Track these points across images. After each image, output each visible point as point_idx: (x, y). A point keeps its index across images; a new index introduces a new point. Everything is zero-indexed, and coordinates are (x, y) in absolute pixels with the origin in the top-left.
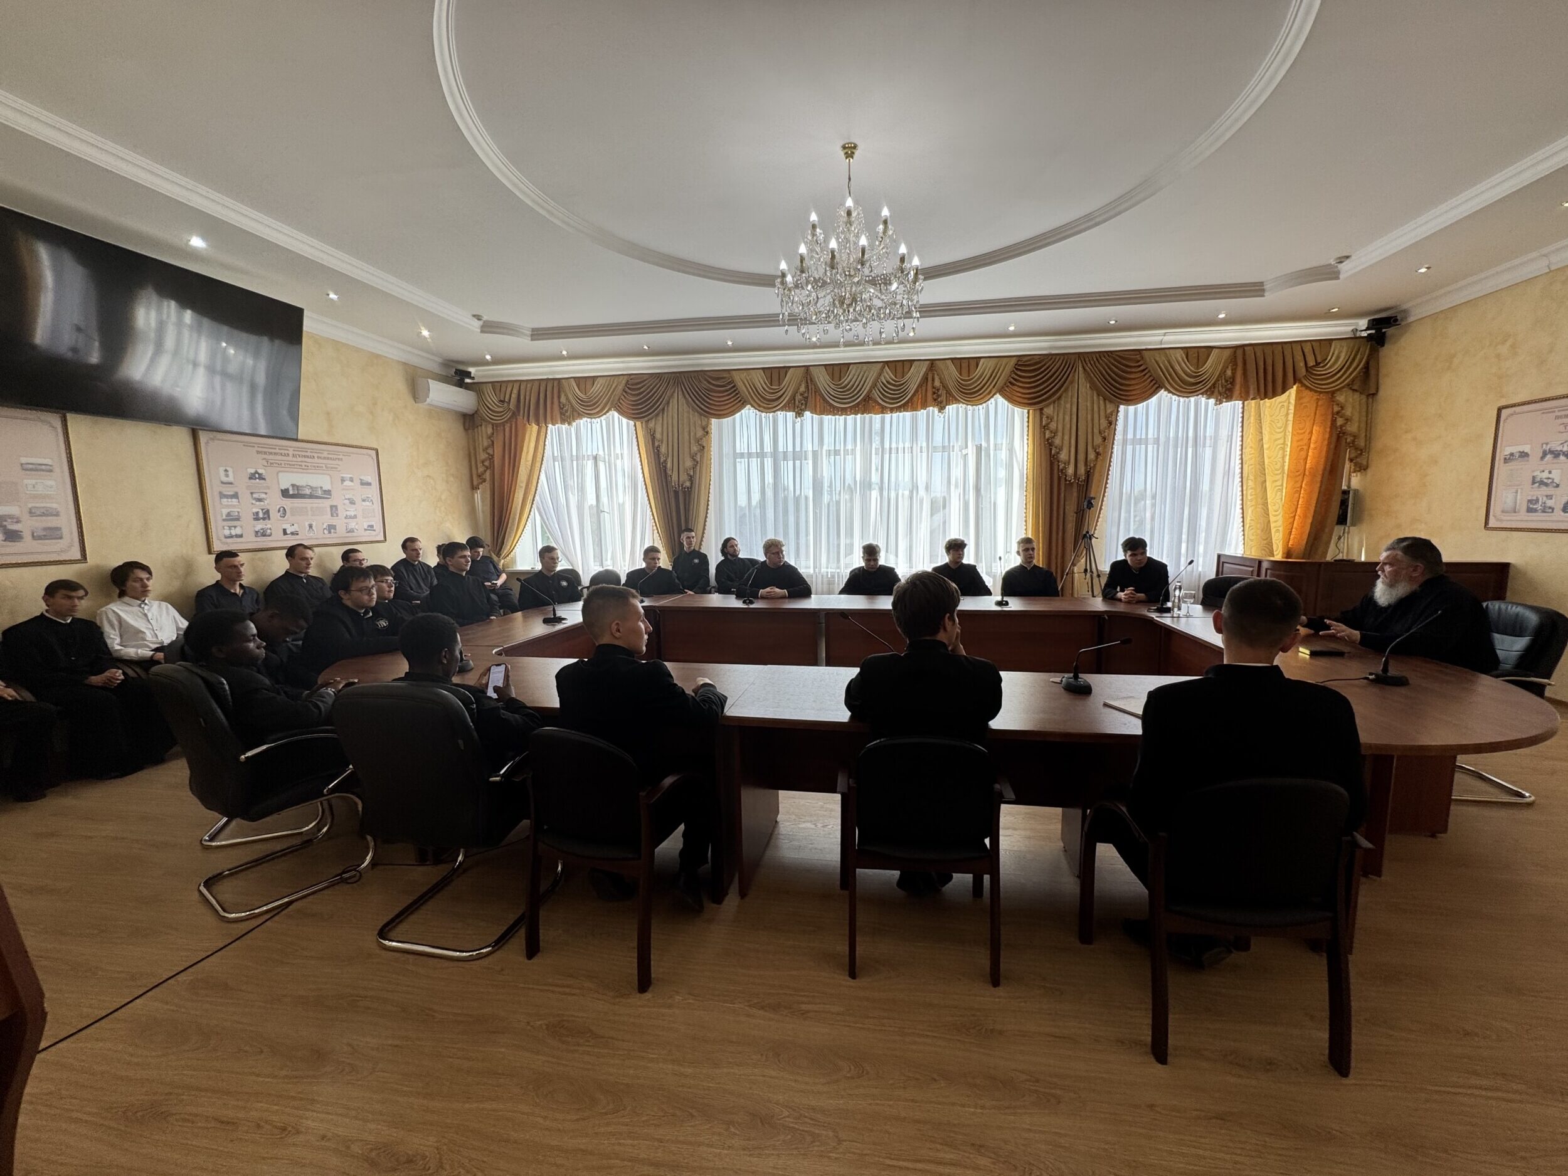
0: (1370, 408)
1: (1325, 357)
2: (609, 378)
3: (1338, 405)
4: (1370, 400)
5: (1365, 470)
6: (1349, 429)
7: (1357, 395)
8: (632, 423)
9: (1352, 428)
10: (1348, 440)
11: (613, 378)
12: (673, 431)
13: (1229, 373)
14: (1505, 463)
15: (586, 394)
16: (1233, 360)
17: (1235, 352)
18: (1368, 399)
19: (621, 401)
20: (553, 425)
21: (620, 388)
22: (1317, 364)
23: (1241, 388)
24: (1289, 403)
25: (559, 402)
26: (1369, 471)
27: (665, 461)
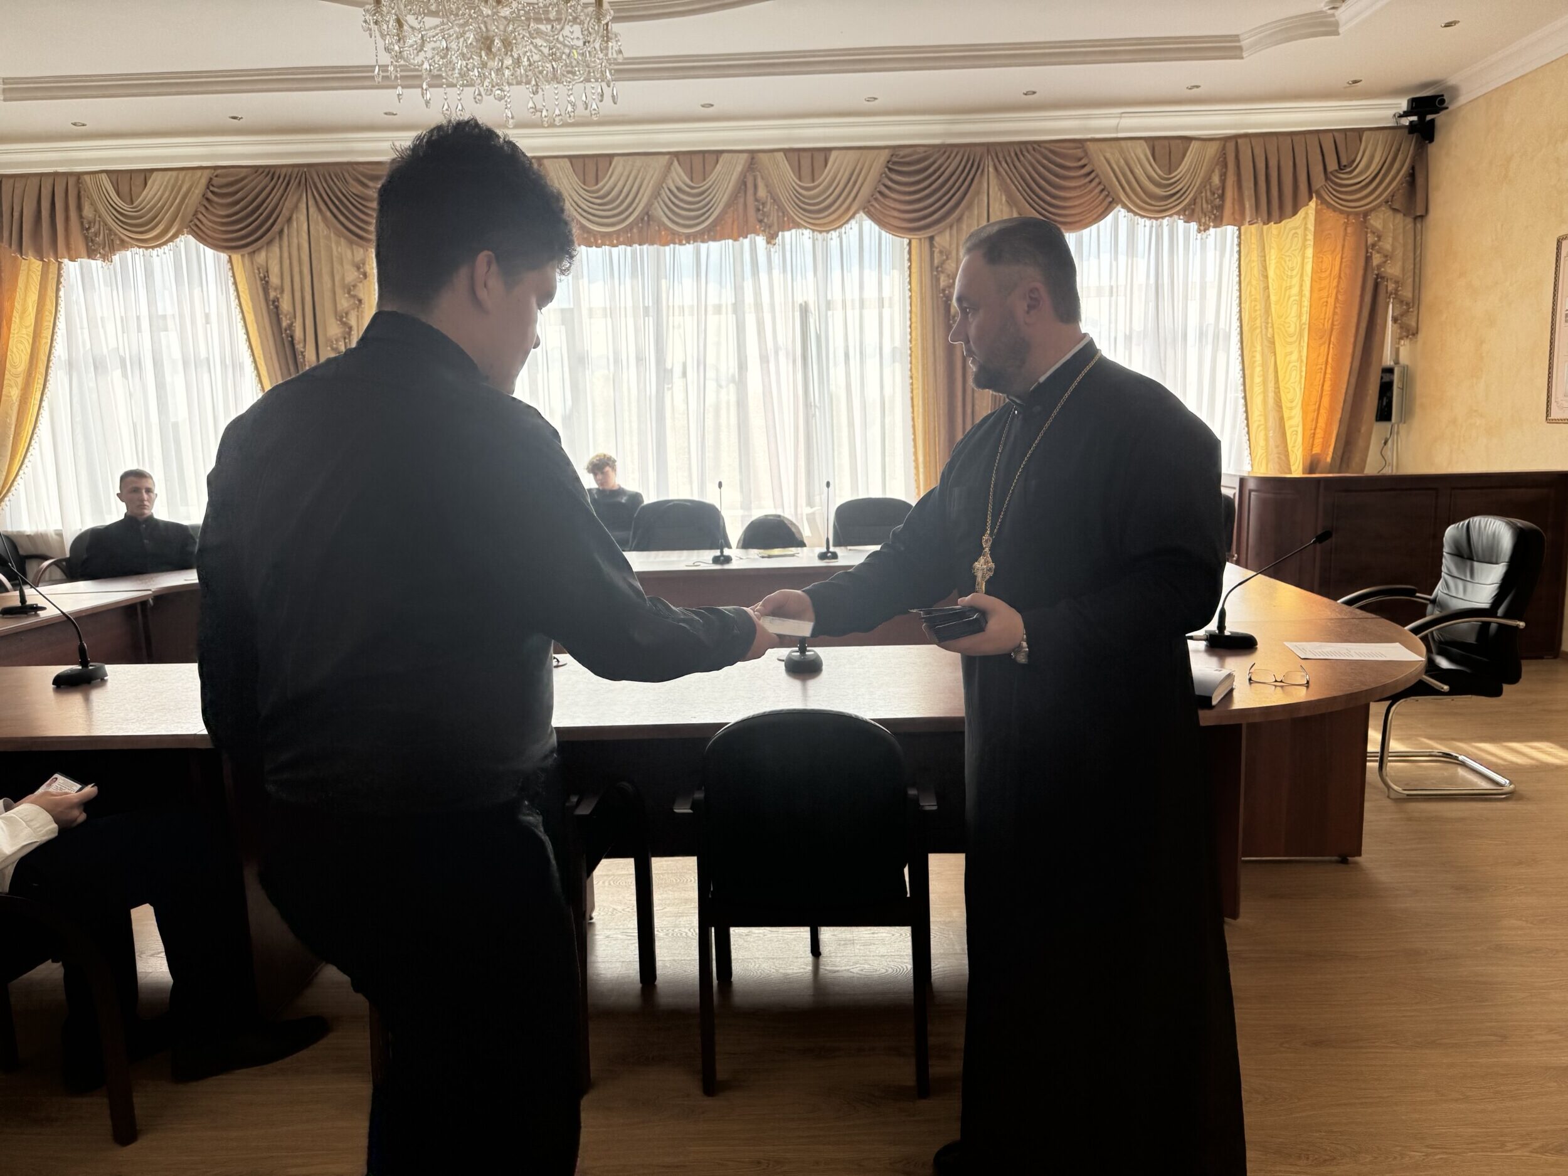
0: (1418, 238)
1: (1353, 157)
2: (174, 173)
3: (1374, 233)
4: (1419, 226)
5: (1413, 335)
6: (1389, 271)
7: (1399, 216)
8: (224, 256)
9: (1393, 270)
10: (1390, 288)
11: (182, 174)
12: (301, 272)
13: (1216, 180)
15: (132, 203)
16: (1222, 161)
17: (1224, 148)
18: (1415, 224)
19: (200, 216)
20: (72, 259)
21: (197, 191)
22: (1341, 168)
23: (1233, 204)
24: (1306, 229)
25: (81, 217)
26: (1420, 336)
27: (290, 326)
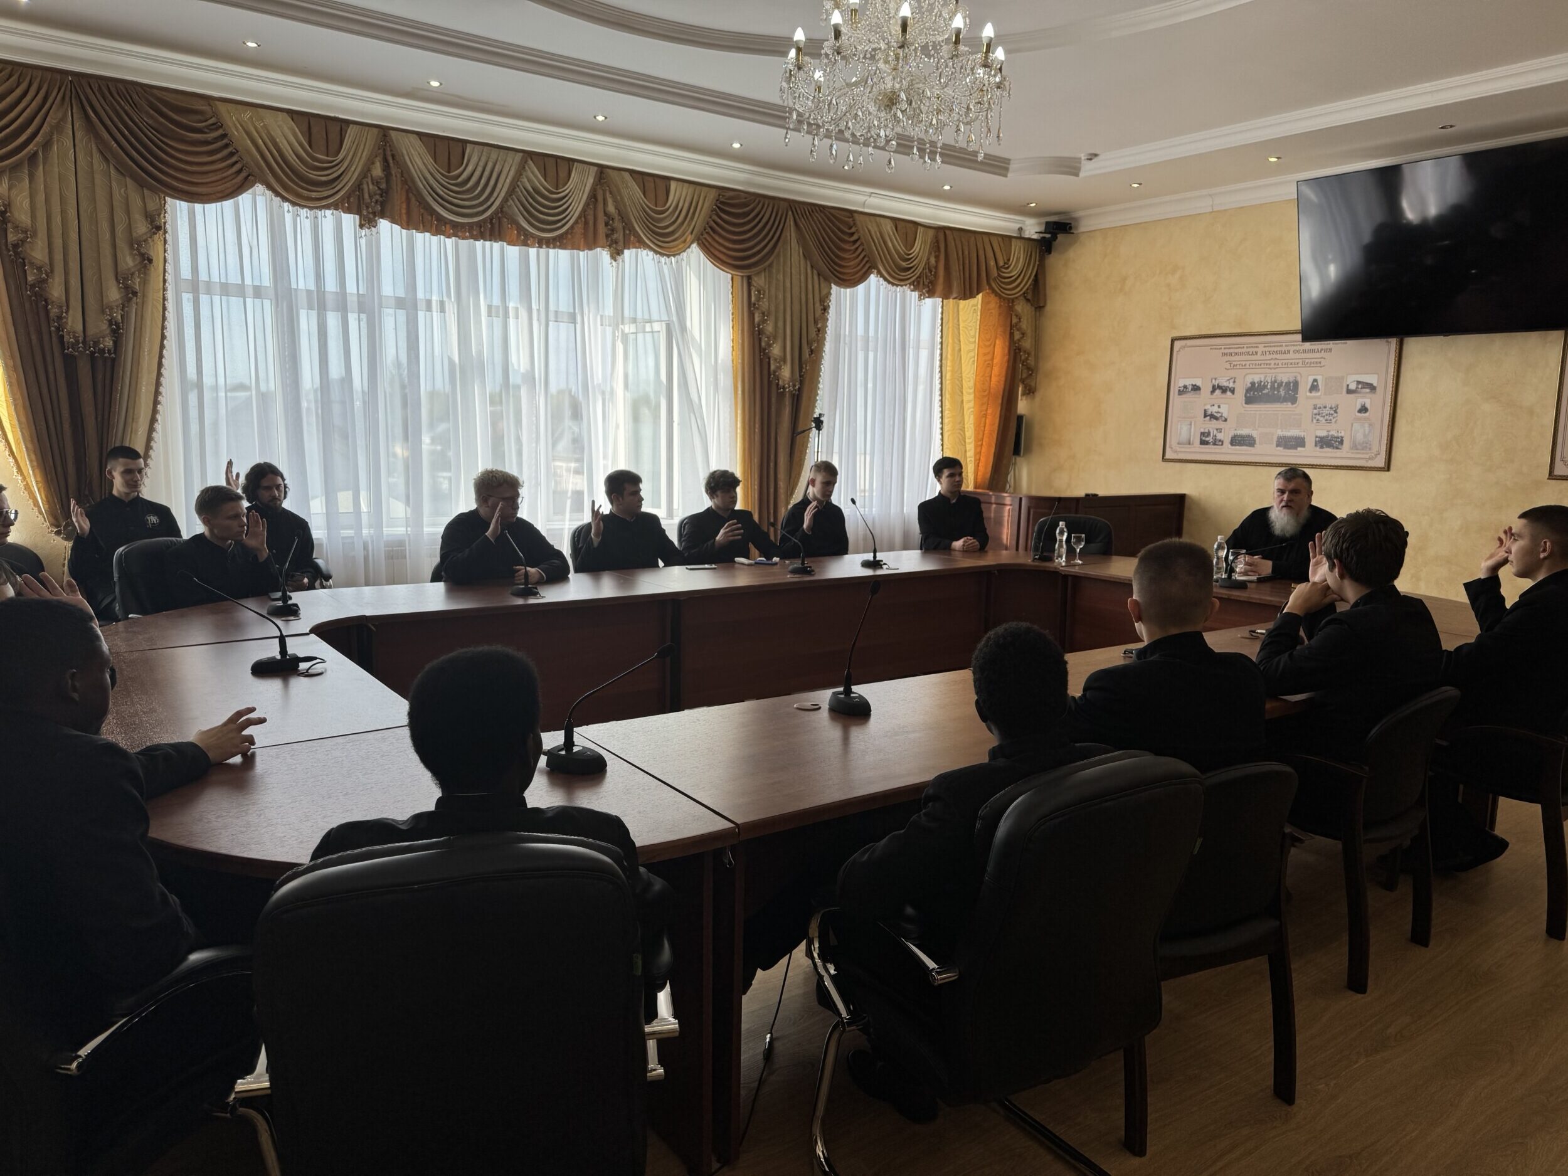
0: (1037, 322)
1: (1008, 256)
3: (1016, 315)
4: (1038, 313)
5: (1033, 394)
6: (1024, 344)
7: (1030, 306)
9: (1027, 344)
10: (1022, 358)
13: (933, 260)
14: (1179, 394)
16: (937, 244)
17: (936, 235)
18: (1036, 311)
22: (1004, 264)
23: (943, 283)
24: (977, 306)
26: (1036, 395)
